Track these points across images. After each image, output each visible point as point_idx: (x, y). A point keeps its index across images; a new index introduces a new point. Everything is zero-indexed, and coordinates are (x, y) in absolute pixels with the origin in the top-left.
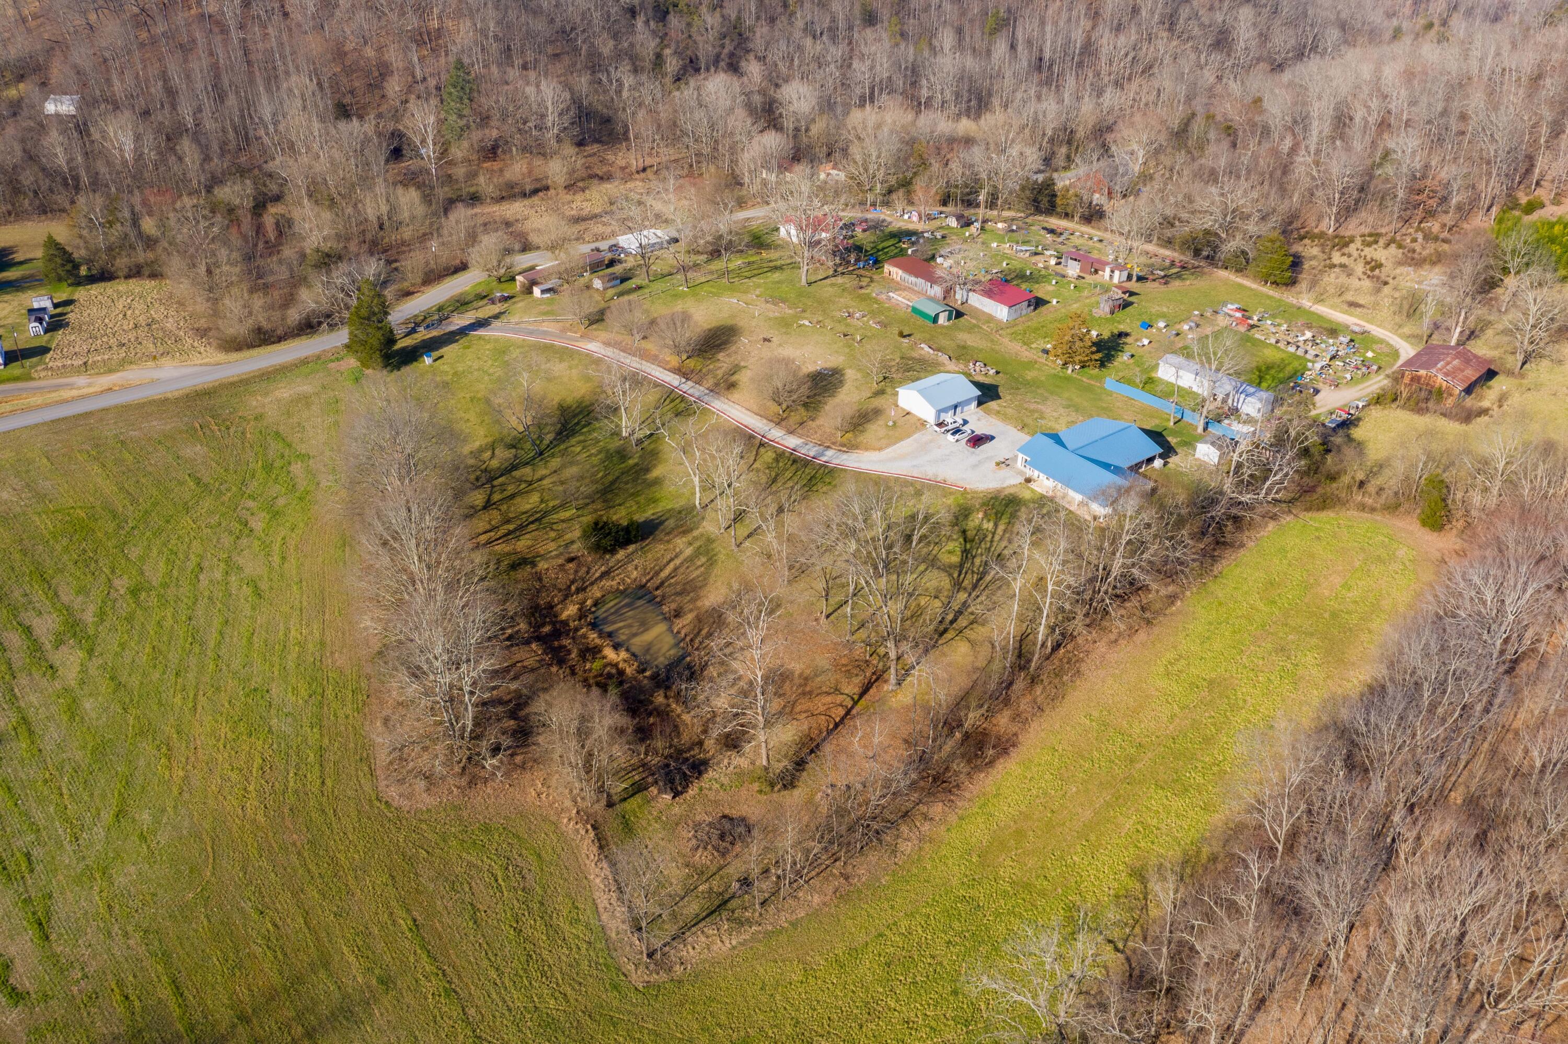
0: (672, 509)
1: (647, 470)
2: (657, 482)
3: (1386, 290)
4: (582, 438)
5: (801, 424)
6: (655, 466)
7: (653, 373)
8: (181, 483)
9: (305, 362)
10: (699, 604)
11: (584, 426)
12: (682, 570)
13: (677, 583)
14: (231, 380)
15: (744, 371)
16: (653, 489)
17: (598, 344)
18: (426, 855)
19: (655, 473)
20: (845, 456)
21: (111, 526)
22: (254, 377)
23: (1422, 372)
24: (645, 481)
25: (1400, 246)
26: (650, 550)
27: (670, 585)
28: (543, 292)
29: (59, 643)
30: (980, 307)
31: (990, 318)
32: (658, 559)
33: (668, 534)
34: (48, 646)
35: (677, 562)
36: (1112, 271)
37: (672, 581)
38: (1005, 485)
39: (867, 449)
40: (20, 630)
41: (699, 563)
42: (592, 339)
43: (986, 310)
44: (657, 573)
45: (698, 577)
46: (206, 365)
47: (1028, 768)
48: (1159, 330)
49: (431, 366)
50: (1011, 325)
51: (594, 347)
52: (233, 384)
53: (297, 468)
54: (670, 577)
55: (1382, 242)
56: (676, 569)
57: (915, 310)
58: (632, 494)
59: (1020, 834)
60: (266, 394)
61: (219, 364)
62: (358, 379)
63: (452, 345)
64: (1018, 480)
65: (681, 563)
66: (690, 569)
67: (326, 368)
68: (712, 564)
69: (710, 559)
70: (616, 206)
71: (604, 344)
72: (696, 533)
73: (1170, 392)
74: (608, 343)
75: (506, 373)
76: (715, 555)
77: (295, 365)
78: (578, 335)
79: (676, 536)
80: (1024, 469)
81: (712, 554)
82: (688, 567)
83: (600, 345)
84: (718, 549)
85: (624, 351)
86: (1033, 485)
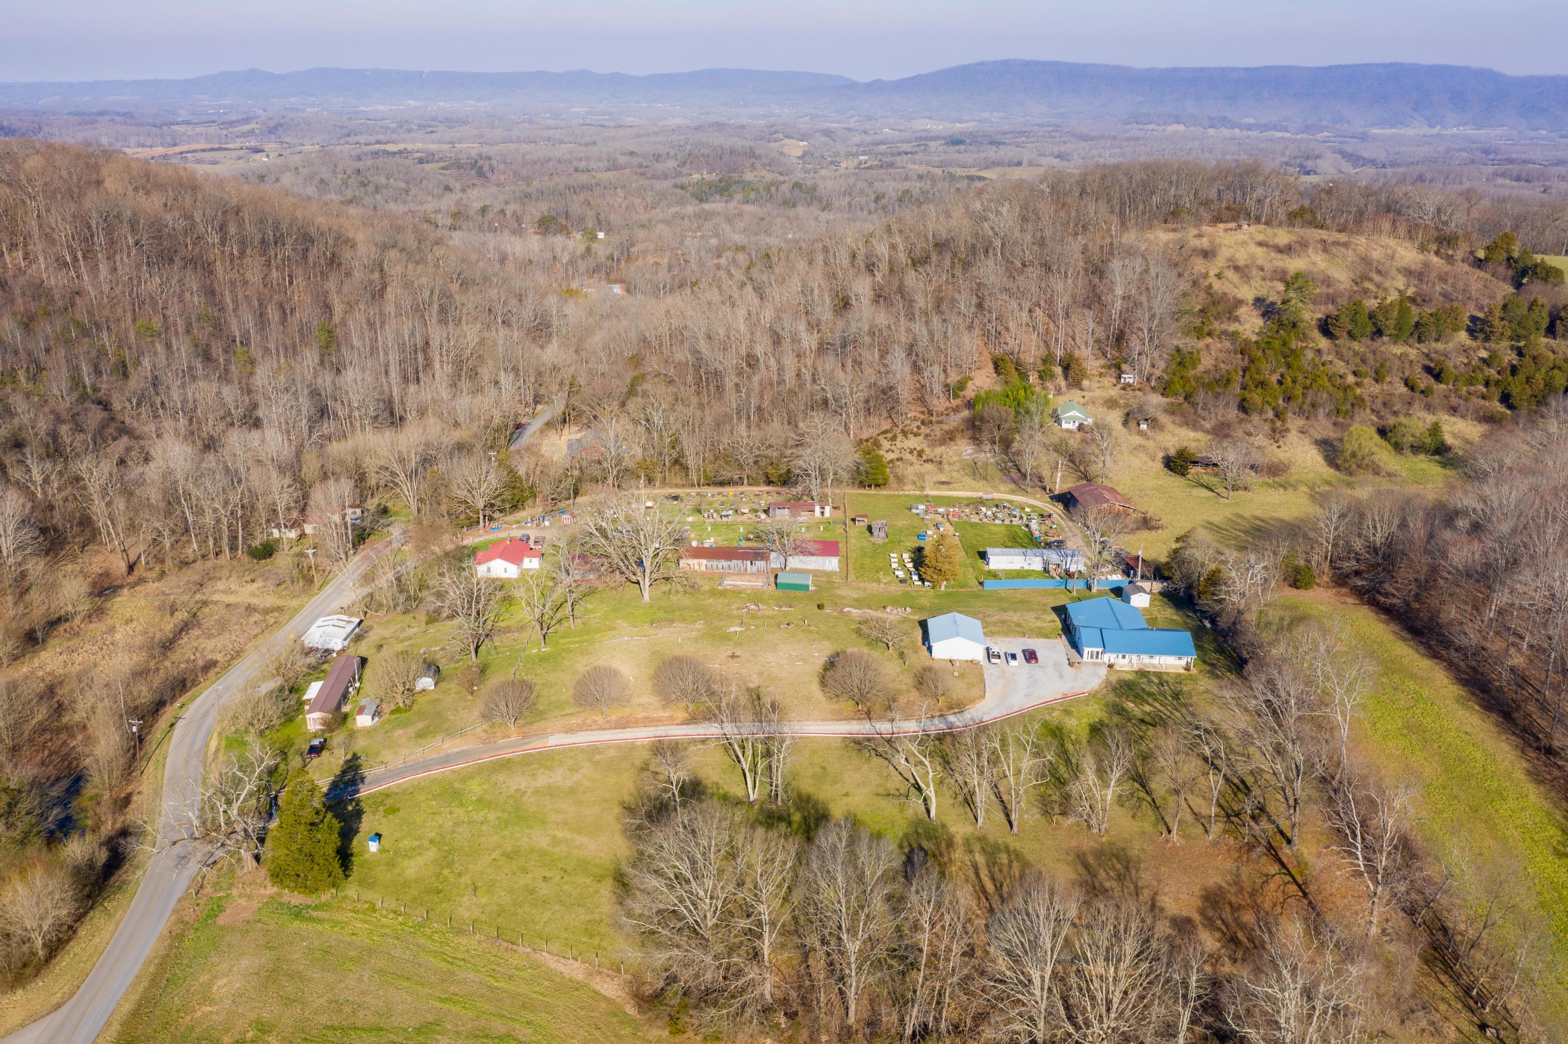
0: (907, 835)
3: (946, 466)
5: (890, 709)
7: (671, 733)
9: (176, 938)
15: (763, 690)
17: (560, 736)
28: (374, 716)
30: (804, 567)
31: (827, 573)
35: (984, 873)
36: (822, 508)
41: (1005, 861)
43: (811, 567)
49: (382, 850)
50: (847, 571)
51: (560, 740)
57: (779, 586)
60: (207, 999)
61: (58, 1006)
62: (298, 913)
63: (365, 818)
64: (1104, 671)
65: (990, 871)
66: (1005, 869)
67: (222, 928)
68: (1018, 855)
69: (1008, 852)
70: (182, 615)
71: (567, 732)
72: (958, 840)
73: (1021, 575)
74: (569, 730)
75: (503, 811)
76: (1007, 847)
77: (171, 947)
78: (514, 738)
79: (949, 853)
80: (1095, 660)
81: (1002, 847)
82: (1001, 871)
83: (563, 735)
84: (1000, 841)
85: (601, 728)
86: (1117, 668)
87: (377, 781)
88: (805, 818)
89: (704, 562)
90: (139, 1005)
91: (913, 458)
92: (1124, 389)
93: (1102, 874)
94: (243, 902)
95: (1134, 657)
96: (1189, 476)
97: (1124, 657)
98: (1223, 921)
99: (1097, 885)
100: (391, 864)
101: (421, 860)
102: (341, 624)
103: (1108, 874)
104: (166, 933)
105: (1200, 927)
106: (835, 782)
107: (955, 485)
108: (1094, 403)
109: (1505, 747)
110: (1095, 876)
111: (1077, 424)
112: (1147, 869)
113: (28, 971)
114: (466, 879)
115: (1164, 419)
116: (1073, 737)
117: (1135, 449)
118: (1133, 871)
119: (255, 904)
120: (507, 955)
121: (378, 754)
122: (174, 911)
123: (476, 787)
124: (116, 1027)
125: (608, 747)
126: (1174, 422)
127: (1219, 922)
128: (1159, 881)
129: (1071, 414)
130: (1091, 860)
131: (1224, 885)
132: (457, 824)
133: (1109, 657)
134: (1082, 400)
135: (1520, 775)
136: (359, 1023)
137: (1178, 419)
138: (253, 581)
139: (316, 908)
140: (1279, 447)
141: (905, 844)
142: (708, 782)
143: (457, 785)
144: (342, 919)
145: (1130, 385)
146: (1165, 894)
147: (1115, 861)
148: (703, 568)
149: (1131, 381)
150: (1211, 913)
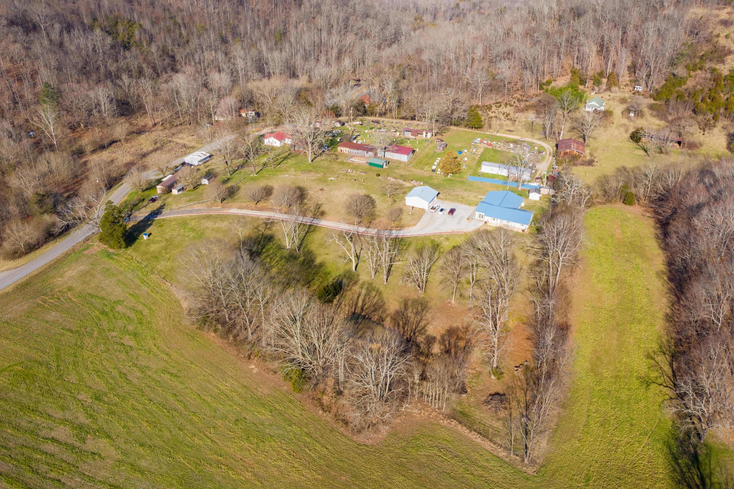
0: (340, 275)
1: (313, 261)
2: (321, 265)
3: (517, 123)
4: (266, 254)
5: (370, 222)
6: (315, 258)
7: (276, 216)
8: (63, 335)
9: (67, 255)
10: (388, 312)
11: (262, 249)
12: (367, 300)
13: (369, 307)
14: (34, 273)
15: (323, 205)
16: (323, 268)
17: (235, 209)
18: (406, 460)
19: (318, 261)
20: (402, 232)
21: (44, 369)
22: (46, 269)
23: (568, 150)
24: (315, 266)
25: (511, 106)
26: (345, 296)
27: (366, 309)
28: (179, 191)
29: (83, 440)
30: (392, 158)
31: (400, 162)
32: (352, 299)
33: (348, 286)
34: (78, 444)
35: (362, 297)
36: (427, 133)
37: (366, 306)
38: (478, 227)
39: (409, 226)
40: (49, 442)
41: (373, 295)
42: (230, 207)
43: (395, 158)
44: (356, 305)
45: (378, 301)
46: (7, 270)
47: (582, 333)
48: (466, 153)
49: (147, 240)
50: (410, 162)
51: (234, 211)
52: (36, 275)
53: (119, 308)
54: (363, 306)
55: (503, 105)
56: (364, 301)
57: (371, 164)
58: (314, 274)
59: (598, 358)
60: (62, 276)
61: (18, 267)
62: (109, 256)
63: (151, 227)
64: (482, 224)
65: (364, 298)
66: (371, 298)
67: (83, 255)
68: (380, 293)
69: (377, 292)
70: (158, 145)
71: (238, 208)
72: (360, 282)
73: (493, 176)
74: (240, 208)
75: (197, 234)
76: (378, 289)
77: (64, 257)
78: (220, 207)
79: (352, 286)
80: (481, 219)
81: (376, 289)
82: (369, 298)
83: (237, 209)
84: (377, 286)
85: (252, 210)
86: (489, 224)
87: (165, 215)
88: (304, 260)
89: (348, 149)
90: (40, 273)
91: (502, 117)
92: (634, 94)
93: (410, 310)
94: (96, 248)
95: (499, 220)
96: (640, 143)
97: (494, 219)
98: (449, 342)
99: (405, 314)
100: (148, 245)
101: (158, 245)
102: (201, 155)
103: (413, 310)
104: (65, 253)
105: (437, 342)
106: (326, 248)
107: (514, 133)
108: (614, 99)
109: (665, 300)
110: (407, 310)
111: (593, 109)
112: (431, 313)
113: (16, 255)
114: (168, 256)
115: (647, 111)
116: (442, 250)
117: (621, 126)
118: (424, 312)
119: (99, 249)
120: (162, 284)
121: (171, 205)
122: (74, 246)
123: (193, 223)
124: (28, 277)
125: (249, 217)
126: (651, 115)
127: (447, 342)
128: (433, 319)
129: (592, 103)
130: (410, 303)
131: (460, 327)
132: (179, 235)
133: (486, 218)
134: (608, 98)
135: (660, 315)
136: (99, 295)
137: (655, 113)
138: (193, 136)
139: (115, 255)
140: (703, 134)
141: (337, 279)
142: (276, 238)
143: (188, 221)
144: (121, 260)
145: (638, 92)
146: (432, 325)
147: (420, 305)
148: (347, 152)
149: (640, 90)
150: (446, 338)
